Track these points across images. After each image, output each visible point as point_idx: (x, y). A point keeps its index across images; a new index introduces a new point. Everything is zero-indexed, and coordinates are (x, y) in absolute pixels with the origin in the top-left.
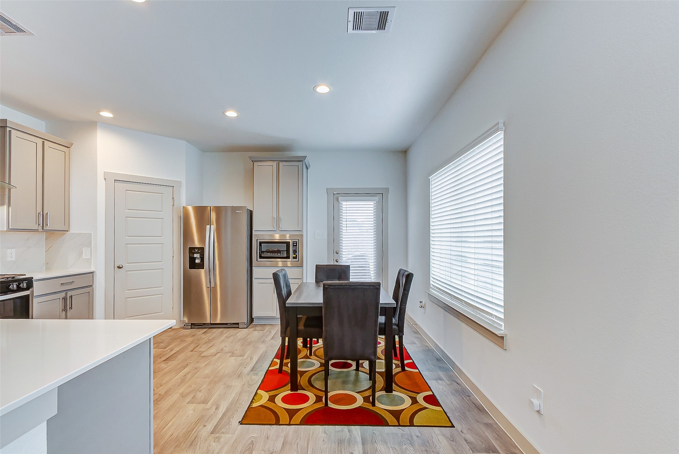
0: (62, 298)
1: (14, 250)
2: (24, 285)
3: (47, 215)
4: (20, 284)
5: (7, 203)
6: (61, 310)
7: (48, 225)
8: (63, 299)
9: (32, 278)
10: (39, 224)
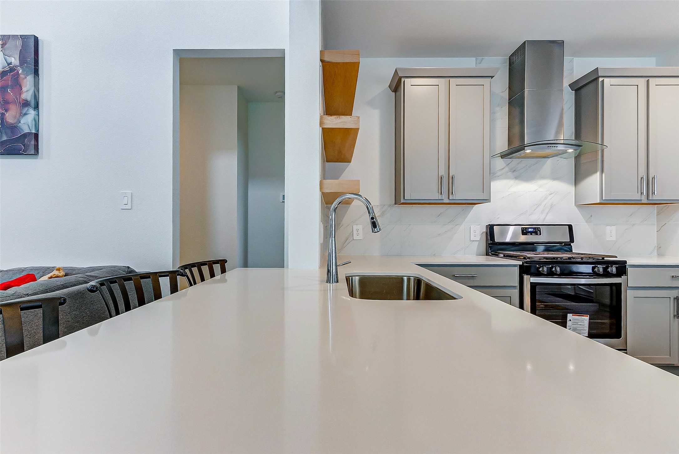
0: (674, 299)
1: (614, 228)
2: (613, 269)
3: (654, 179)
4: (607, 267)
5: (600, 169)
6: (672, 316)
7: (656, 192)
8: (676, 300)
9: (625, 262)
10: (642, 192)
